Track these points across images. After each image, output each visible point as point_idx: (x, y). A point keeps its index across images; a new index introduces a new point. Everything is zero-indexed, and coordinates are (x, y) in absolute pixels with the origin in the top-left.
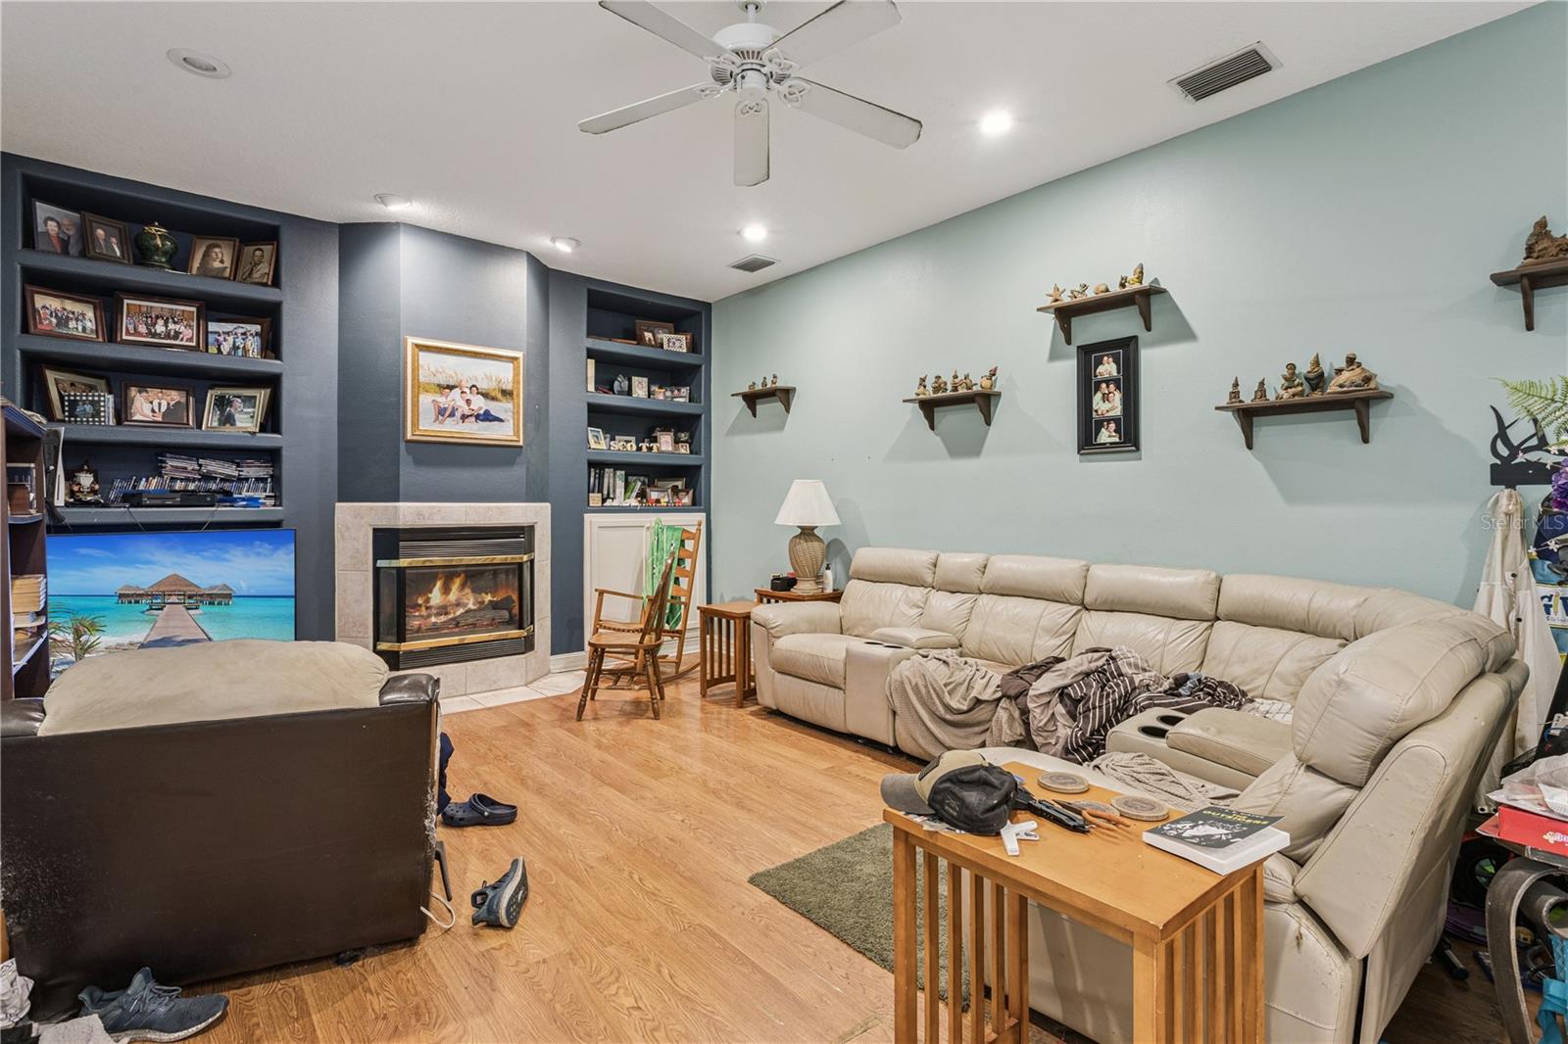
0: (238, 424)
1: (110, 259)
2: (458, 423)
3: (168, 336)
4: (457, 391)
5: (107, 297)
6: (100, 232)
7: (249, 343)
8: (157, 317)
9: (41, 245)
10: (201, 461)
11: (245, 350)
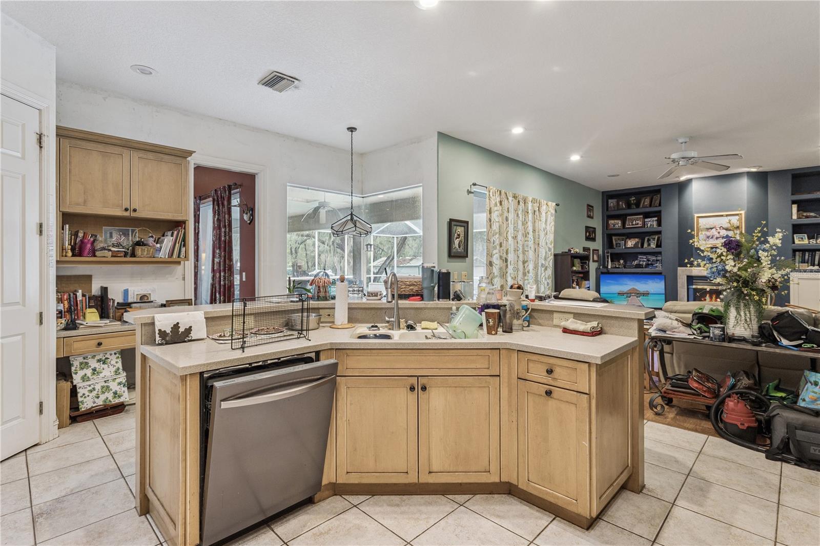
1: (623, 209)
2: (714, 240)
3: (636, 225)
7: (654, 223)
8: (634, 220)
10: (647, 256)
11: (653, 225)
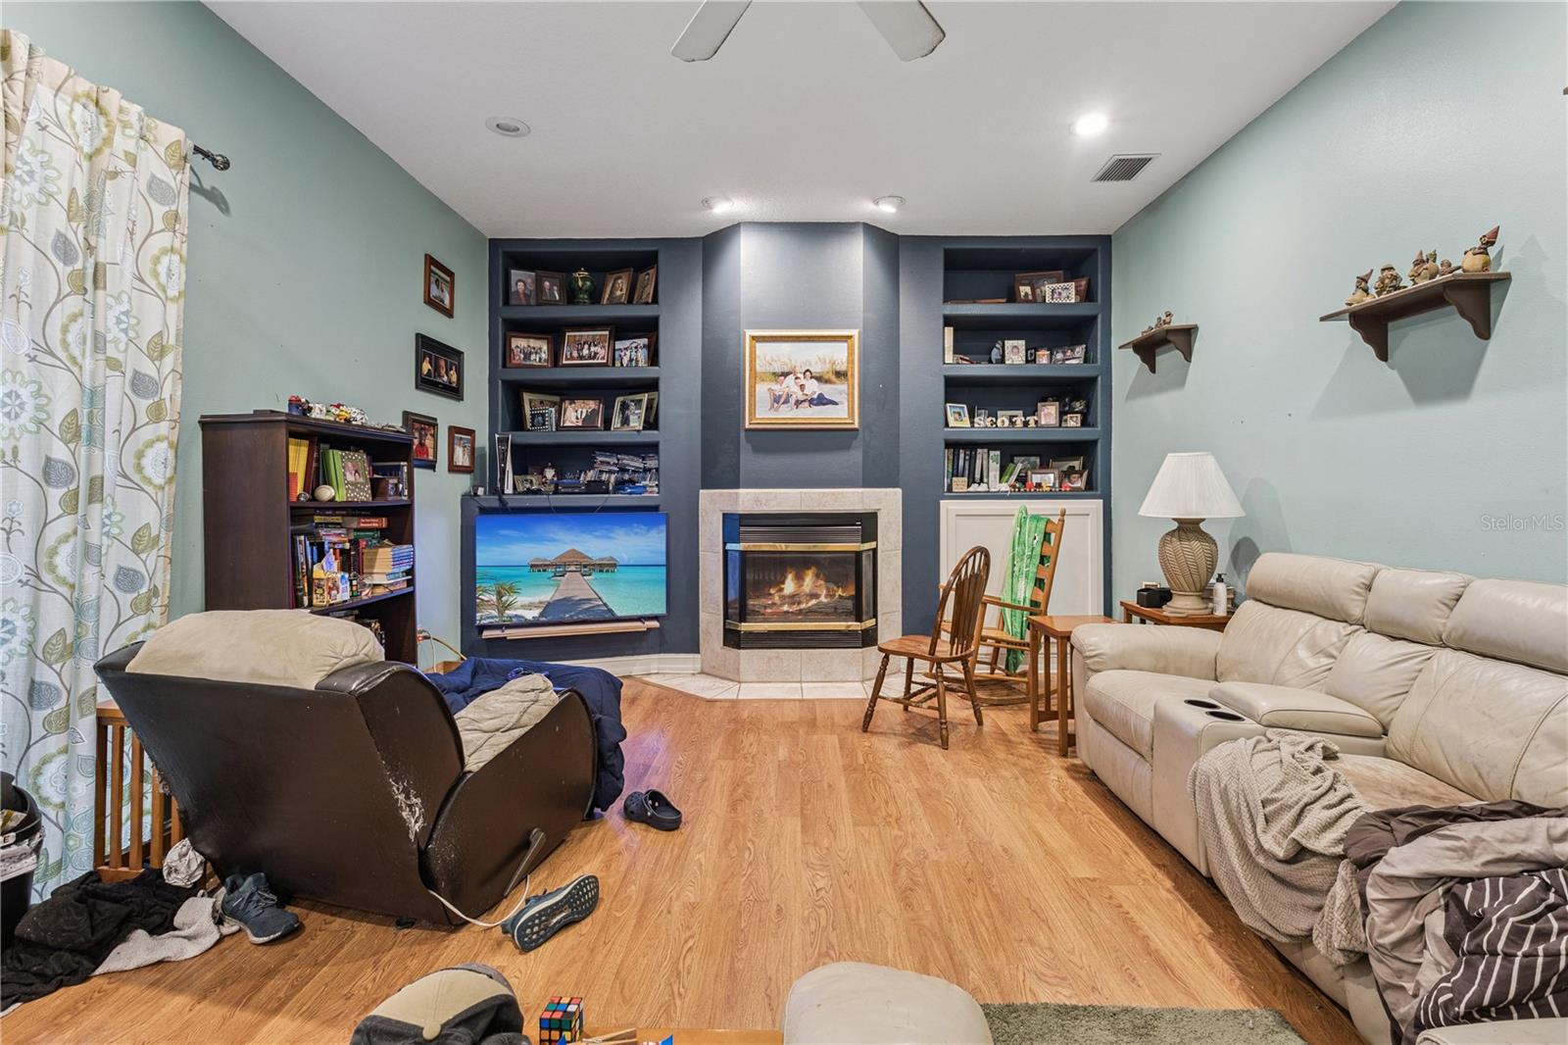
0: (632, 424)
1: (553, 303)
2: (792, 409)
3: (590, 358)
4: (791, 377)
5: (553, 332)
6: (547, 284)
7: (639, 354)
8: (585, 343)
9: (513, 301)
10: (619, 456)
11: (637, 361)
